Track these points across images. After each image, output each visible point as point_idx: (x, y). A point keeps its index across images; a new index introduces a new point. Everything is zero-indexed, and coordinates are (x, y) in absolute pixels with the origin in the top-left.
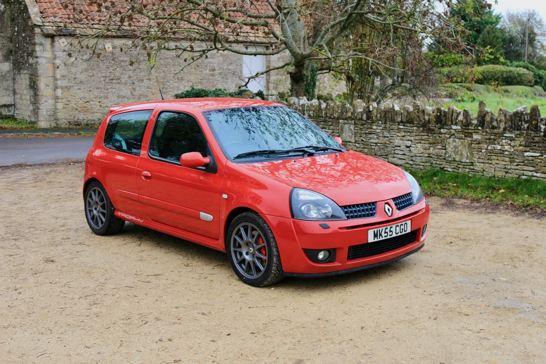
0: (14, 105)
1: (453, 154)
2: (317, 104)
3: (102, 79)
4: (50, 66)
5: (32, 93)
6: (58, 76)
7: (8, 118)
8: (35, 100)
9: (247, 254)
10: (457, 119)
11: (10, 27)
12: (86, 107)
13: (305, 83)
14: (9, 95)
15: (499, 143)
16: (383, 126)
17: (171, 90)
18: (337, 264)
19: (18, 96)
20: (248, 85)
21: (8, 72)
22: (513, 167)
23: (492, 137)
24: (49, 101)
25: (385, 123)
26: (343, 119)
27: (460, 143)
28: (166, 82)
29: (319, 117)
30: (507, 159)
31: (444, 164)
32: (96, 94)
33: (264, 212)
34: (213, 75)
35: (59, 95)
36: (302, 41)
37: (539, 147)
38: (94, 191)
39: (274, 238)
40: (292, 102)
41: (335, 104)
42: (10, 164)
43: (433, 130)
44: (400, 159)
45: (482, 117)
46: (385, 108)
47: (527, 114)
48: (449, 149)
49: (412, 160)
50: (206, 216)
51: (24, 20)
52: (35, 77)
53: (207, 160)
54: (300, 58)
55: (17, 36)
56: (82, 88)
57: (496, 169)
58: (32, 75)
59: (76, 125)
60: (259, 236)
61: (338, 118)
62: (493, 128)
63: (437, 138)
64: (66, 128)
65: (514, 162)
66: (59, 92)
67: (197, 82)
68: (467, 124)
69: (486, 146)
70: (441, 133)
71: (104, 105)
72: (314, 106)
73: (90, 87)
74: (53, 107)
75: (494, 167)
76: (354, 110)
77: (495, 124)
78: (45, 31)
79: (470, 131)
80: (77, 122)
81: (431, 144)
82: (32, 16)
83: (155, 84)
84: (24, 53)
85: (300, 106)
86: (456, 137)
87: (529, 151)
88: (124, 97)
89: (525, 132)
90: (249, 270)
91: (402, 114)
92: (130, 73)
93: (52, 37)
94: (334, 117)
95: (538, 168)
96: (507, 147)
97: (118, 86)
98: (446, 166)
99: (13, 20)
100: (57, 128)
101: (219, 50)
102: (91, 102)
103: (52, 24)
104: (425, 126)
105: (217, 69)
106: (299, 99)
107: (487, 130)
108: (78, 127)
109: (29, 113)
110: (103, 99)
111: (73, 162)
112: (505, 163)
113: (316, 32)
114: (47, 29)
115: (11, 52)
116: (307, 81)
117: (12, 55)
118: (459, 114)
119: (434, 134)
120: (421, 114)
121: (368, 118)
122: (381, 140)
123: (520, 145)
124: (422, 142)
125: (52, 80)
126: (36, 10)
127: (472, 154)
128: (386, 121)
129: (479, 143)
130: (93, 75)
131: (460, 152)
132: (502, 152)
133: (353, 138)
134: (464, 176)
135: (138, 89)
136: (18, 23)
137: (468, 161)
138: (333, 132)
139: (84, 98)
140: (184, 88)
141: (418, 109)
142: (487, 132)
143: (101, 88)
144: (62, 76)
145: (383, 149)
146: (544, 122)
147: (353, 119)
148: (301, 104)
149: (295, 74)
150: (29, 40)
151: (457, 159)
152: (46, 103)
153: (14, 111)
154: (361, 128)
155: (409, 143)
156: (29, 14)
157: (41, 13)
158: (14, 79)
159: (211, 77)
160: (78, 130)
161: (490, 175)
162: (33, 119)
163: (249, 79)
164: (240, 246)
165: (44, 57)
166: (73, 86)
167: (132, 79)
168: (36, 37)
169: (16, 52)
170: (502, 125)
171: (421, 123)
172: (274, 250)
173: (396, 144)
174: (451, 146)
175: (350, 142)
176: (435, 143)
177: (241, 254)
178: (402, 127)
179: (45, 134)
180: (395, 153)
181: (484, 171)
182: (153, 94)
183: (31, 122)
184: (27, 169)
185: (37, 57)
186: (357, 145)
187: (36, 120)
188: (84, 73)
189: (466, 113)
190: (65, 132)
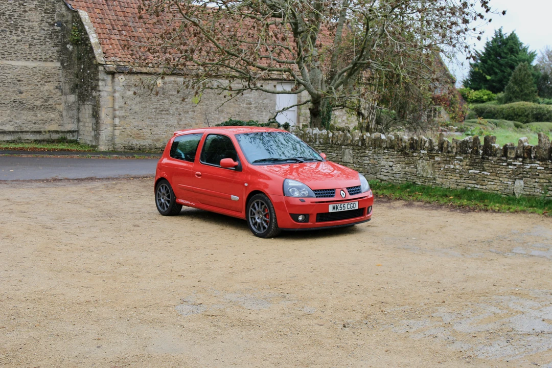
0: (78, 131)
1: (421, 172)
2: (326, 133)
3: (154, 110)
4: (110, 98)
5: (94, 121)
6: (117, 107)
7: (72, 142)
8: (97, 127)
9: (258, 218)
10: (424, 145)
11: (77, 65)
12: (139, 134)
13: (322, 117)
14: (74, 123)
15: (452, 163)
16: (373, 150)
17: (212, 121)
18: (309, 223)
19: (82, 124)
20: (277, 118)
21: (74, 102)
22: (462, 181)
23: (448, 159)
24: (109, 128)
25: (375, 149)
26: (345, 145)
27: (426, 164)
28: (208, 114)
29: (327, 143)
30: (458, 175)
31: (416, 180)
32: (148, 123)
33: (268, 193)
34: (249, 108)
35: (116, 123)
36: (320, 83)
37: (479, 166)
38: (163, 186)
39: (273, 208)
40: (307, 132)
41: (339, 134)
42: (83, 178)
43: (408, 154)
44: (385, 176)
45: (441, 145)
46: (375, 137)
47: (471, 142)
48: (419, 168)
49: (393, 177)
50: (235, 198)
51: (90, 59)
52: (98, 107)
53: (236, 163)
54: (316, 97)
55: (83, 72)
56: (136, 118)
57: (450, 182)
58: (95, 106)
59: (130, 149)
60: (265, 207)
61: (341, 145)
62: (449, 152)
63: (411, 160)
64: (121, 152)
65: (462, 177)
66: (117, 121)
67: (235, 114)
68: (431, 150)
69: (444, 166)
70: (413, 156)
71: (155, 132)
72: (323, 135)
73: (143, 117)
74: (111, 134)
75: (449, 181)
76: (352, 139)
77: (449, 149)
78: (107, 69)
79: (433, 154)
80: (131, 146)
81: (406, 164)
82: (97, 56)
83: (199, 115)
84: (88, 87)
85: (313, 135)
86: (423, 159)
87: (472, 169)
88: (171, 126)
89: (469, 155)
90: (259, 229)
91: (386, 142)
92: (178, 105)
93: (112, 74)
94: (338, 144)
95: (478, 181)
96: (458, 167)
97: (167, 116)
98: (417, 181)
99: (79, 59)
100: (114, 152)
101: (252, 90)
102: (144, 130)
103: (113, 63)
104: (403, 151)
105: (253, 103)
106: (313, 130)
107: (445, 154)
108: (132, 151)
109: (91, 139)
110: (153, 127)
111: (132, 177)
112: (456, 178)
113: (332, 75)
114: (109, 67)
115: (77, 85)
116: (323, 115)
117: (77, 88)
118: (426, 142)
119: (409, 156)
120: (399, 142)
121: (363, 144)
122: (372, 161)
123: (466, 165)
124: (400, 162)
125: (111, 110)
126: (100, 51)
127: (434, 172)
128: (375, 147)
129: (439, 164)
130: (146, 107)
131: (426, 170)
132: (454, 170)
133: (352, 160)
134: (429, 188)
135: (184, 119)
136: (84, 61)
137: (431, 177)
138: (337, 155)
139: (138, 126)
140: (224, 119)
141: (398, 138)
142: (444, 155)
143: (152, 118)
144: (120, 107)
145: (373, 168)
146: (482, 148)
147: (352, 145)
148: (314, 133)
149: (313, 109)
150: (94, 76)
151: (424, 176)
152: (105, 130)
153: (78, 136)
154: (357, 153)
155: (391, 164)
156: (94, 54)
157: (104, 53)
158: (79, 109)
159: (247, 110)
160: (132, 154)
161: (447, 187)
162: (94, 144)
163: (277, 113)
164: (254, 214)
165: (106, 91)
166: (129, 116)
167: (179, 110)
168: (99, 74)
169: (81, 86)
170: (455, 150)
171: (400, 149)
172: (273, 214)
173: (382, 164)
174: (421, 166)
175: (349, 163)
176: (409, 164)
177: (255, 219)
178: (386, 151)
179: (105, 156)
180: (381, 172)
181: (442, 184)
182: (197, 124)
183: (92, 146)
184: (97, 181)
185: (99, 91)
186: (354, 165)
187: (97, 144)
188: (139, 105)
189: (431, 142)
190: (121, 155)
